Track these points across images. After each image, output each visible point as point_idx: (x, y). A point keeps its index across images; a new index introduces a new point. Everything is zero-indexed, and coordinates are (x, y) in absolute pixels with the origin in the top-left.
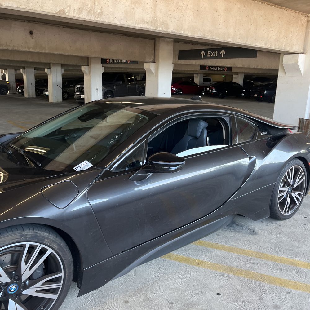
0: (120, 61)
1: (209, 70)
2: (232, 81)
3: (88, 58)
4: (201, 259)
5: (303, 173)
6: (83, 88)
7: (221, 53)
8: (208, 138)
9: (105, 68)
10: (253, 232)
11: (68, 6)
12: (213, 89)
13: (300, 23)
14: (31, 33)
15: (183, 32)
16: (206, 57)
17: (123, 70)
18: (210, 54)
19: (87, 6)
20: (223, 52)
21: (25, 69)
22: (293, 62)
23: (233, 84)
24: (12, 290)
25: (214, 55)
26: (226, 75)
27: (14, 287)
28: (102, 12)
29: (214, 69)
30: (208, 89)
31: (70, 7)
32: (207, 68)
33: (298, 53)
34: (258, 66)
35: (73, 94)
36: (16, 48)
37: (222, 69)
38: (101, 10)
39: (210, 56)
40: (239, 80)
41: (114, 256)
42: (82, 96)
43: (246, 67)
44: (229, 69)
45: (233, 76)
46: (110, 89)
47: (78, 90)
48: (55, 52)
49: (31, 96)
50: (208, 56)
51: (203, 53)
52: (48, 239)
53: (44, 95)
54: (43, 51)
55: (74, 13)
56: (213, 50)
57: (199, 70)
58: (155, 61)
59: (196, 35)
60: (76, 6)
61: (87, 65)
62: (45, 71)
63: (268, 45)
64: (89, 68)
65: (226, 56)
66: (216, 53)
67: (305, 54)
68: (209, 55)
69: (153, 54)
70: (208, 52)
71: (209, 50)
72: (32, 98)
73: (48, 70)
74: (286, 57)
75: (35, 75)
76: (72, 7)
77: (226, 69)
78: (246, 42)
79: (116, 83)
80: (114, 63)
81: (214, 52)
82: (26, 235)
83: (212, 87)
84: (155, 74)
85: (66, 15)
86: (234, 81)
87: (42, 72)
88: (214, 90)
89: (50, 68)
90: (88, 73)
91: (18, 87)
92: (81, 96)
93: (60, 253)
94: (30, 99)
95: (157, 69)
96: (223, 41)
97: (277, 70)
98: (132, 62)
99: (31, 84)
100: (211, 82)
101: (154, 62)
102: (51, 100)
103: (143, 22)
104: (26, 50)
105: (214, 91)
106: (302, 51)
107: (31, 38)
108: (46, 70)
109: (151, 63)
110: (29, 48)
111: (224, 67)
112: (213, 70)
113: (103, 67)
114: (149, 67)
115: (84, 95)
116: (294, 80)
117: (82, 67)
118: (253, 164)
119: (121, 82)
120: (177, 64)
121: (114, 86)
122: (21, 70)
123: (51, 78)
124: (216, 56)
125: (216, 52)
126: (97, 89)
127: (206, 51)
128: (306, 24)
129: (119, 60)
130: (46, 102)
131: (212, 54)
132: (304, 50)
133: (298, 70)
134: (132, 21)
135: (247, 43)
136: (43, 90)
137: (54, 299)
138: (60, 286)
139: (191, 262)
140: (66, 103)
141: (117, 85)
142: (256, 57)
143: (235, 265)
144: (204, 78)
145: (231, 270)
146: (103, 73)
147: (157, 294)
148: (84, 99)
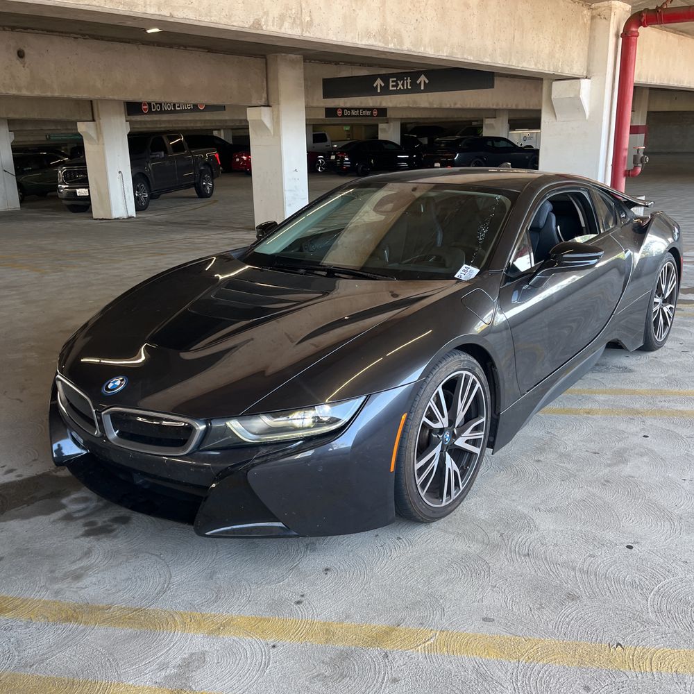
0: (178, 107)
1: (343, 116)
2: (378, 138)
3: (91, 101)
4: (585, 407)
5: (675, 275)
6: (85, 172)
7: (418, 82)
9: (131, 123)
11: (264, 13)
12: (343, 158)
13: (581, 22)
14: (21, 54)
16: (385, 91)
17: (149, 126)
18: (394, 84)
19: (291, 10)
20: (423, 79)
22: (572, 96)
24: (447, 440)
25: (403, 87)
26: (352, 126)
28: (311, 20)
29: (354, 113)
30: (333, 157)
32: (339, 113)
33: (579, 78)
35: (56, 189)
37: (369, 113)
38: (310, 16)
39: (395, 88)
40: (390, 133)
41: (522, 396)
42: (81, 192)
43: (435, 106)
44: (382, 112)
45: (378, 125)
46: (141, 171)
47: (66, 179)
48: (73, 95)
50: (391, 88)
51: (379, 82)
54: (49, 94)
55: (273, 25)
56: (400, 77)
57: (324, 117)
58: (271, 104)
60: (275, 12)
61: (91, 119)
63: (539, 65)
64: (96, 125)
65: (429, 88)
66: (407, 83)
67: (589, 79)
68: (393, 86)
69: (265, 89)
70: (391, 80)
71: (393, 75)
74: (556, 85)
76: (270, 15)
77: (375, 113)
78: (509, 62)
79: (152, 156)
80: (162, 112)
81: (404, 80)
82: (464, 360)
83: (342, 153)
84: (272, 132)
85: (262, 30)
86: (382, 136)
88: (347, 159)
90: (95, 138)
92: (78, 190)
93: (485, 388)
95: (276, 121)
96: (477, 62)
97: (539, 111)
98: (209, 108)
100: (328, 143)
101: (268, 106)
103: (368, 34)
104: (14, 92)
105: (347, 161)
106: (585, 74)
107: (22, 65)
109: (262, 108)
110: (19, 88)
111: (371, 109)
112: (351, 116)
113: (126, 121)
114: (258, 117)
115: (87, 188)
116: (572, 128)
117: (78, 123)
118: (630, 258)
119: (163, 153)
120: (312, 107)
121: (148, 163)
124: (410, 88)
125: (407, 79)
126: (120, 172)
127: (385, 78)
128: (589, 22)
129: (174, 105)
131: (400, 83)
132: (588, 71)
133: (580, 108)
134: (352, 34)
135: (511, 63)
137: (477, 454)
138: (482, 437)
139: (577, 412)
140: (30, 210)
141: (153, 160)
142: (492, 87)
143: (637, 406)
144: (314, 135)
145: (637, 412)
146: (128, 135)
147: (569, 449)
148: (87, 198)
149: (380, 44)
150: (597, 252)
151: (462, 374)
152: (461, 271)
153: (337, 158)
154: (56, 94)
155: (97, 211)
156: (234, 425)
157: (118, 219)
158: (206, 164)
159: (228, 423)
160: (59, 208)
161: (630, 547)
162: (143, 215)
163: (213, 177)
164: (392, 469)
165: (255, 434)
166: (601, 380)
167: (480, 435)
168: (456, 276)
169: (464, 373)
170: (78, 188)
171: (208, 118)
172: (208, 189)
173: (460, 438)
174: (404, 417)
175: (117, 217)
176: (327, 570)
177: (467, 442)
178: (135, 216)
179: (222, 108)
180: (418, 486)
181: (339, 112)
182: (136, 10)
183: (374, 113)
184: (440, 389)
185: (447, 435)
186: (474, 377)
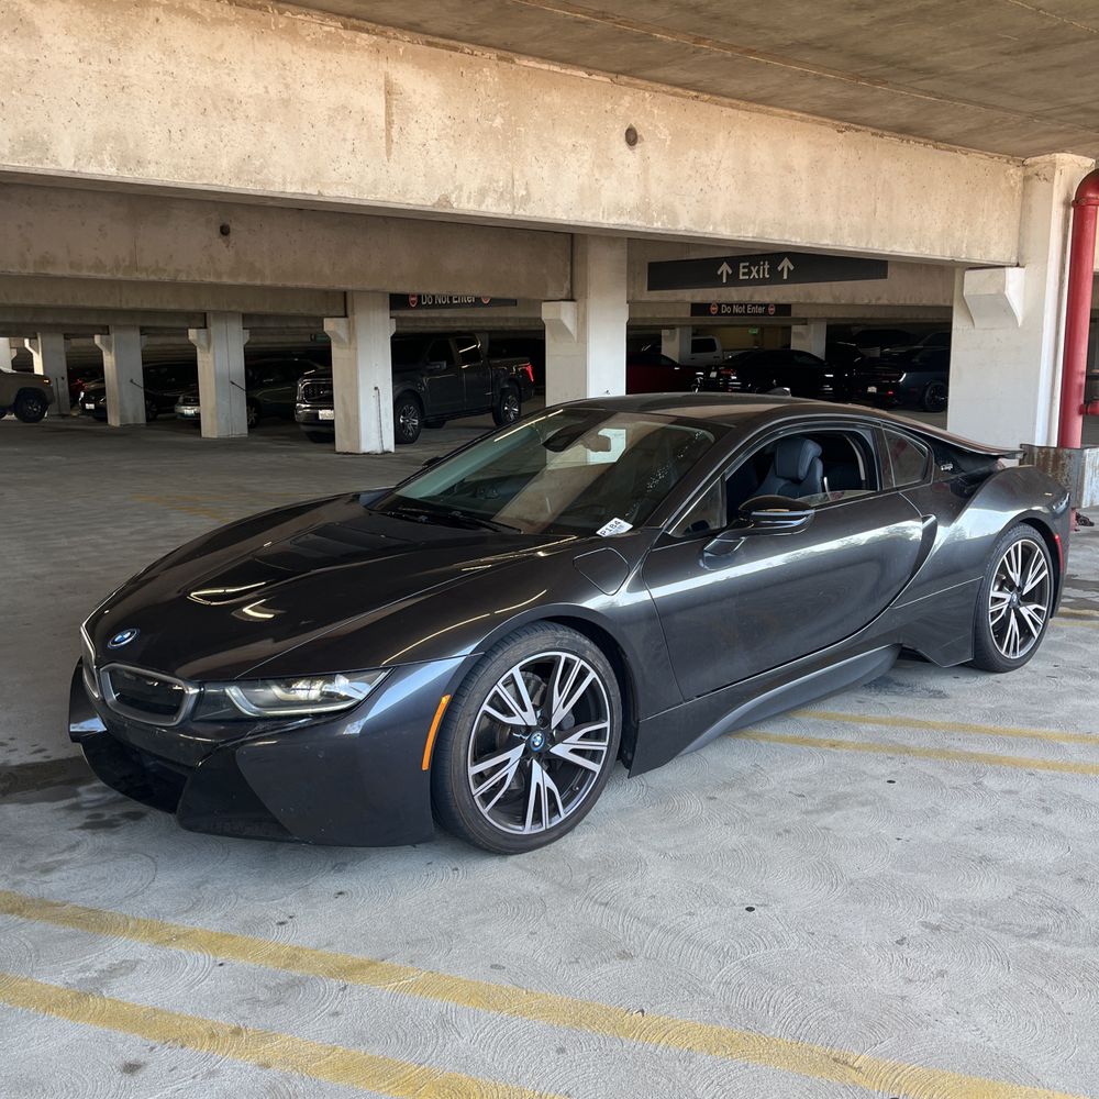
0: (456, 299)
1: (719, 313)
2: (789, 346)
3: (345, 293)
4: (836, 738)
5: (1043, 560)
6: (330, 387)
7: (779, 269)
8: (825, 479)
9: (399, 320)
10: (939, 695)
11: (456, 188)
12: (729, 376)
13: (1004, 185)
14: (225, 231)
15: (711, 228)
16: (733, 280)
18: (746, 270)
19: (497, 182)
20: (786, 264)
21: (108, 334)
22: (993, 291)
23: (796, 357)
24: (537, 744)
25: (759, 275)
26: (762, 328)
27: (539, 738)
28: (528, 194)
29: (736, 309)
30: (714, 375)
31: (460, 188)
32: (714, 309)
33: (1003, 267)
34: (879, 298)
35: (294, 408)
36: (183, 277)
37: (761, 310)
38: (526, 189)
39: (747, 277)
40: (811, 342)
41: (686, 701)
42: (324, 414)
43: (843, 302)
44: (784, 309)
45: (790, 328)
46: (409, 387)
47: (307, 396)
48: (290, 284)
49: (131, 422)
50: (741, 277)
51: (725, 269)
52: (590, 650)
53: (179, 417)
54: (258, 282)
56: (754, 261)
57: (688, 315)
58: (576, 297)
59: (742, 233)
60: (473, 185)
61: (343, 314)
62: (191, 338)
63: (922, 249)
64: (349, 323)
65: (794, 278)
66: (764, 269)
67: (1023, 267)
68: (744, 274)
69: (569, 277)
70: (742, 265)
71: (742, 259)
72: (136, 427)
73: (198, 333)
74: (970, 276)
75: (142, 351)
76: (464, 188)
77: (772, 310)
78: (867, 243)
79: (429, 367)
80: (435, 306)
81: (759, 266)
82: (562, 639)
83: (727, 368)
84: (575, 335)
85: (452, 207)
86: (796, 345)
87: (176, 340)
88: (735, 378)
89: (205, 327)
90: (346, 340)
91: (82, 394)
92: (320, 412)
93: (607, 682)
94: (126, 431)
95: (582, 323)
98: (495, 302)
99: (132, 381)
100: (718, 352)
101: (572, 300)
102: (209, 429)
103: (620, 211)
104: (211, 279)
105: (734, 381)
106: (1014, 260)
107: (225, 245)
108: (193, 334)
109: (562, 302)
110: (219, 275)
111: (766, 306)
112: (731, 314)
113: (391, 318)
115: (332, 408)
116: (998, 340)
117: (325, 320)
118: (930, 533)
119: (445, 364)
120: (640, 302)
121: (423, 376)
122: (97, 339)
123: (211, 359)
124: (767, 276)
125: (764, 264)
126: (376, 388)
127: (734, 262)
128: (1020, 185)
129: (451, 298)
130: (192, 439)
131: (754, 270)
132: (1020, 255)
133: (1007, 310)
134: (593, 211)
135: (870, 246)
136: (175, 401)
137: (595, 773)
138: (605, 749)
139: (817, 744)
140: (261, 438)
141: (432, 373)
142: (886, 277)
143: (913, 743)
144: (693, 341)
145: (907, 750)
146: (392, 338)
147: (768, 787)
148: (330, 424)
149: (638, 223)
150: (804, 510)
151: (560, 657)
152: (607, 526)
153: (719, 376)
154: (268, 282)
155: (342, 444)
156: (233, 692)
157: (368, 453)
158: (511, 380)
159: (227, 691)
160: (296, 437)
161: (750, 909)
162: (406, 450)
163: (520, 400)
164: (425, 766)
165: (257, 706)
166: (888, 705)
167: (602, 746)
168: (598, 532)
169: (564, 656)
170: (321, 409)
171: (510, 315)
172: (512, 416)
173: (560, 745)
174: (445, 700)
175: (367, 450)
176: (341, 893)
177: (574, 751)
178: (393, 450)
179: (513, 302)
180: (476, 797)
181: (712, 309)
182: (272, 189)
183: (770, 309)
184: (516, 671)
185: (538, 739)
186: (583, 662)
